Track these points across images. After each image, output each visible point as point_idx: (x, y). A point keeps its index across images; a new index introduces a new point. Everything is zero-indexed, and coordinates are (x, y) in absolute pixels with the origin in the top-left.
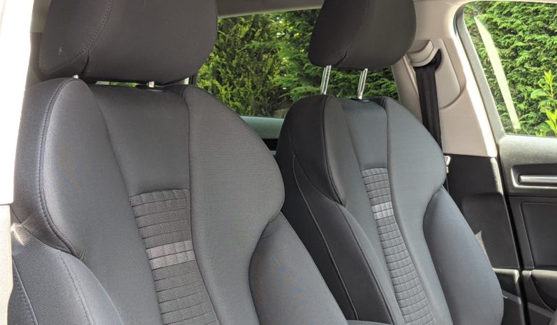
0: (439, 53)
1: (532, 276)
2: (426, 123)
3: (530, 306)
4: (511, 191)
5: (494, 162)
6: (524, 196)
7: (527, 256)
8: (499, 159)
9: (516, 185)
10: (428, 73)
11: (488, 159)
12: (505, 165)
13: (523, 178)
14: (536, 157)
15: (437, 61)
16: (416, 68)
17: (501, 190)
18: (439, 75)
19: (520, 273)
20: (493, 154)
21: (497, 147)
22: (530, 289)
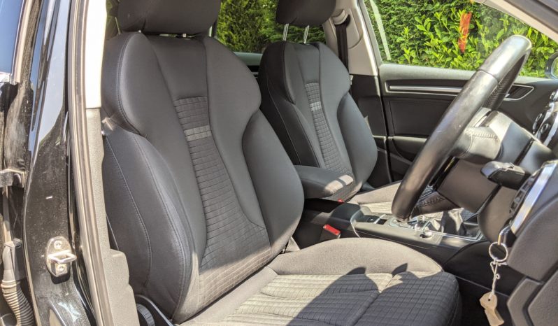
0: (349, 17)
1: (393, 139)
2: (340, 57)
3: (391, 155)
4: (384, 94)
5: (376, 78)
6: (391, 97)
7: (391, 130)
8: (379, 77)
9: (387, 91)
10: (342, 28)
11: (373, 77)
12: (382, 80)
13: (391, 87)
15: (348, 21)
16: (336, 26)
17: (379, 94)
18: (348, 30)
19: (387, 138)
20: (375, 73)
21: (378, 70)
22: (392, 146)
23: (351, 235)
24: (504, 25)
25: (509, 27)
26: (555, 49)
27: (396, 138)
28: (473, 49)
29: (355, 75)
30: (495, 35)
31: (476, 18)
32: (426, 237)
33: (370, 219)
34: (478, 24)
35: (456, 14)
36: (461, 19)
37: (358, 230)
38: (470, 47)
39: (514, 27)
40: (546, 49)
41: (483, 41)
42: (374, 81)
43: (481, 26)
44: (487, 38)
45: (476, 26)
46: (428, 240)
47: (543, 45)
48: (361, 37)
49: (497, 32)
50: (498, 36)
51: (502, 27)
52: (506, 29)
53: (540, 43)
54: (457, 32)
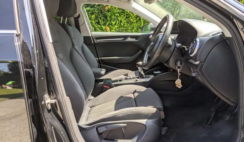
0: (79, 15)
1: (101, 59)
2: (79, 31)
3: (101, 65)
4: (95, 43)
5: (91, 37)
6: (97, 44)
7: (99, 56)
8: (92, 37)
9: (96, 42)
10: (77, 20)
11: (90, 37)
12: (93, 38)
13: (97, 40)
14: (99, 36)
15: (79, 16)
16: (74, 18)
17: (93, 43)
18: (79, 19)
19: (98, 59)
20: (91, 36)
21: (91, 34)
22: (101, 62)
23: (112, 87)
24: (108, 20)
25: (110, 21)
26: (126, 28)
27: (102, 58)
28: (99, 29)
29: (84, 37)
30: (106, 24)
31: (98, 18)
32: (137, 81)
33: (116, 81)
34: (99, 20)
35: (91, 16)
36: (93, 18)
37: (114, 85)
38: (98, 28)
39: (112, 21)
40: (123, 28)
41: (102, 26)
42: (91, 38)
43: (100, 21)
44: (103, 25)
45: (99, 21)
46: (138, 81)
47: (122, 27)
48: (85, 22)
49: (106, 23)
50: (107, 24)
51: (108, 21)
52: (109, 22)
53: (121, 26)
54: (92, 23)
